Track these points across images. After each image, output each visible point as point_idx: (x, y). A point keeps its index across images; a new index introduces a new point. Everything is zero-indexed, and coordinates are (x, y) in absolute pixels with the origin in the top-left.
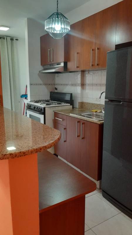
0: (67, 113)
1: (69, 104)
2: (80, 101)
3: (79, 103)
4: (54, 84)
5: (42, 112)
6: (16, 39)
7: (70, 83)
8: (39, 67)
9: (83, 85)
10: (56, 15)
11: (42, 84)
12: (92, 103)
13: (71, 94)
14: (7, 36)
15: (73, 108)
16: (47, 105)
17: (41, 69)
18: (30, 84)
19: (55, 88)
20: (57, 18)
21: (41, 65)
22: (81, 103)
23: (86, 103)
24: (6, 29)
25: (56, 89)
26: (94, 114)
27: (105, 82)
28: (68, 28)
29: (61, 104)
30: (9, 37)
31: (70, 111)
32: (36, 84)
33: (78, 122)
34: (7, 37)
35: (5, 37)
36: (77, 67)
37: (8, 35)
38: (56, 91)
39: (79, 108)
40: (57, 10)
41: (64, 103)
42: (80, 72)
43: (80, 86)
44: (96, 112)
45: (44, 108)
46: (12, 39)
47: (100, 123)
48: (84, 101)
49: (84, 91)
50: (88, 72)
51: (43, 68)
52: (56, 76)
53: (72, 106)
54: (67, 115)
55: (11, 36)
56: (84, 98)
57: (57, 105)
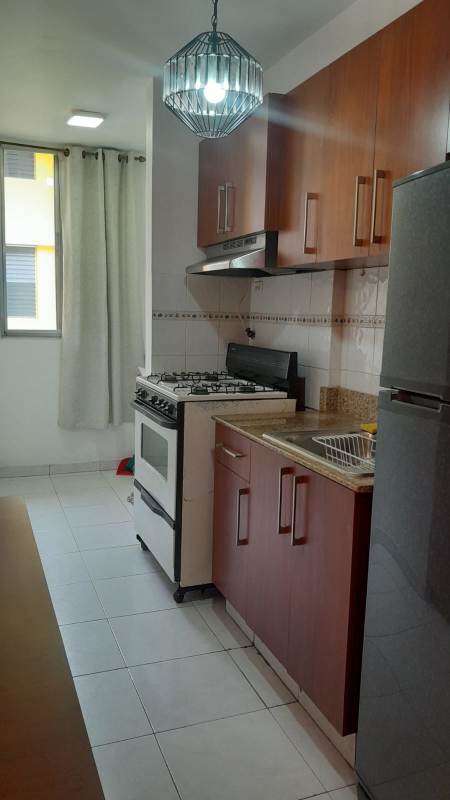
0: (256, 428)
1: (285, 394)
2: (327, 385)
3: (322, 388)
4: (243, 317)
5: (175, 417)
6: (136, 159)
7: (296, 313)
8: (189, 251)
9: (340, 321)
11: (197, 314)
13: (294, 355)
14: (103, 148)
15: (301, 407)
16: (197, 392)
17: (193, 261)
18: (154, 315)
19: (248, 330)
21: (199, 245)
22: (330, 389)
23: (347, 390)
24: (93, 122)
25: (251, 334)
26: (366, 440)
28: (257, 95)
29: (253, 391)
30: (113, 151)
32: (177, 316)
33: (286, 471)
34: (106, 151)
35: (100, 151)
36: (308, 251)
37: (107, 145)
38: (251, 342)
39: (321, 412)
40: (215, 25)
41: (262, 388)
42: (332, 272)
43: (330, 323)
45: (181, 405)
46: (123, 158)
47: (360, 488)
48: (343, 386)
49: (344, 344)
50: (359, 271)
51: (204, 257)
52: (254, 285)
53: (294, 401)
54: (252, 437)
55: (118, 147)
56: (343, 373)
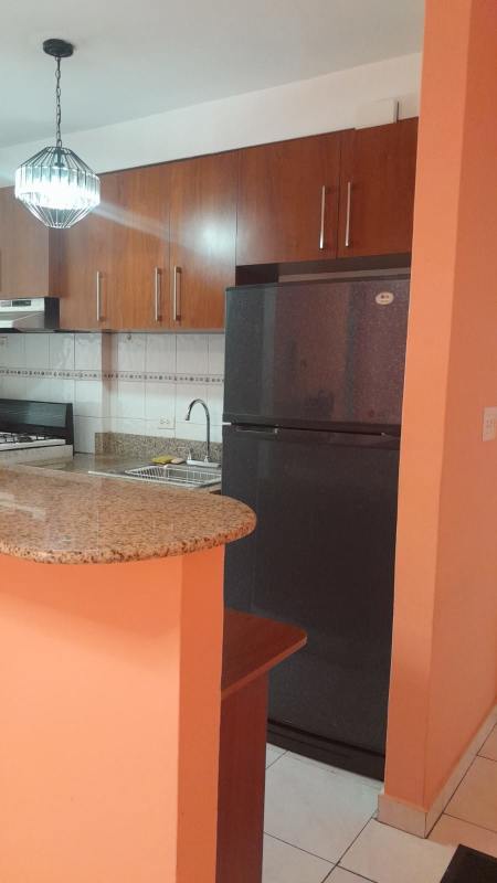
1: (63, 441)
2: (101, 430)
3: (97, 435)
9: (109, 376)
10: (55, 153)
12: (146, 437)
13: (69, 406)
15: (75, 452)
20: (56, 164)
22: (104, 435)
26: (162, 470)
27: (223, 373)
29: (30, 440)
31: (64, 465)
36: (102, 319)
39: (97, 453)
40: (59, 141)
41: (43, 437)
42: (100, 335)
43: (100, 378)
44: (169, 462)
48: (114, 430)
49: (113, 396)
50: (126, 335)
53: (71, 446)
56: (113, 420)
57: (18, 445)
